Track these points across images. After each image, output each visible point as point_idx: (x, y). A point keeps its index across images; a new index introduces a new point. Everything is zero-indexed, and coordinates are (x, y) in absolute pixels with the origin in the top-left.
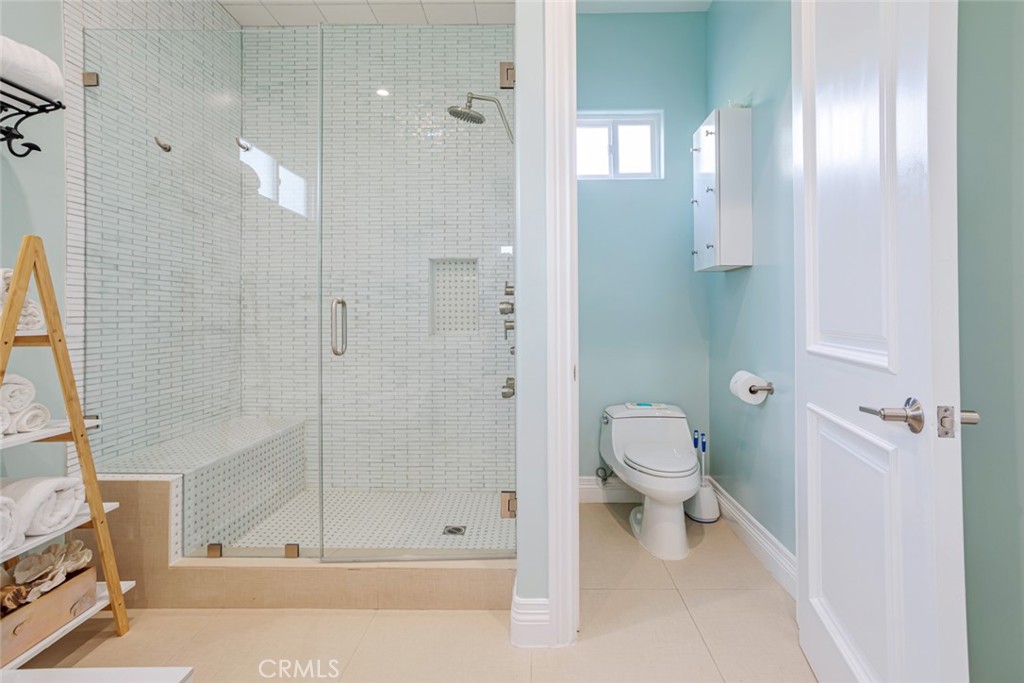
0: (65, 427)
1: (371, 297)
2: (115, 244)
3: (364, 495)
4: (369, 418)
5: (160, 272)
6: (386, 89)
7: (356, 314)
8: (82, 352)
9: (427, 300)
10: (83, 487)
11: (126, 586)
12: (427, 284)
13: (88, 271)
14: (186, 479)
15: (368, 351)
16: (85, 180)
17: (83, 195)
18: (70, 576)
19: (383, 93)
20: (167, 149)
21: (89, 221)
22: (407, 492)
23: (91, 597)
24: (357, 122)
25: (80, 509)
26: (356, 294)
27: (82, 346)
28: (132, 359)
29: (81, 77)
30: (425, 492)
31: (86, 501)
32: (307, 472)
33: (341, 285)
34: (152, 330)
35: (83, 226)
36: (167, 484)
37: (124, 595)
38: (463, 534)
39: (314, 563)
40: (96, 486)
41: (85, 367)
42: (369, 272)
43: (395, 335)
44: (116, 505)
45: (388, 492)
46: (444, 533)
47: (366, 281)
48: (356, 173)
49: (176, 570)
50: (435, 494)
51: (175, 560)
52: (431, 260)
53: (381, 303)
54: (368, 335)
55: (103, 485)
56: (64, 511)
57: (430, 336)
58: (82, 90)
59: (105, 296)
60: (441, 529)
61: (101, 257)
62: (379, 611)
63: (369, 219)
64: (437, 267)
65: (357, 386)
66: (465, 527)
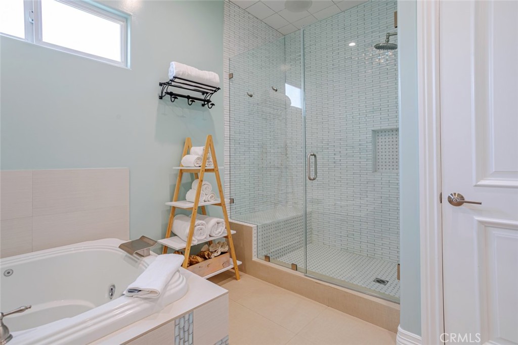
0: (219, 201)
1: (341, 152)
2: (238, 135)
3: (338, 251)
4: (341, 213)
5: (254, 144)
6: (354, 42)
7: (334, 161)
8: (229, 175)
9: (371, 153)
10: (224, 223)
11: (239, 263)
12: (371, 144)
13: (231, 145)
14: (258, 227)
15: (340, 179)
16: (230, 113)
17: (229, 118)
18: (222, 253)
19: (352, 44)
20: (251, 96)
21: (231, 127)
22: (360, 255)
23: (228, 263)
24: (333, 64)
25: (224, 230)
26: (334, 151)
27: (229, 173)
28: (245, 179)
29: (228, 76)
30: (370, 257)
31: (226, 228)
32: (313, 235)
33: (327, 147)
34: (251, 167)
35: (229, 129)
36: (251, 228)
37: (238, 266)
38: (385, 285)
39: (302, 275)
40: (228, 224)
41: (230, 181)
42: (340, 139)
43: (354, 171)
44: (235, 232)
45: (350, 253)
46: (374, 281)
47: (339, 144)
48: (333, 90)
49: (255, 263)
50: (375, 260)
51: (255, 259)
52: (373, 131)
53: (347, 155)
54: (340, 171)
55: (231, 223)
56: (219, 230)
57: (373, 172)
58: (228, 80)
59: (236, 154)
60: (374, 278)
61: (235, 140)
62: (329, 307)
63: (339, 113)
64: (378, 134)
65: (335, 197)
66: (388, 282)
